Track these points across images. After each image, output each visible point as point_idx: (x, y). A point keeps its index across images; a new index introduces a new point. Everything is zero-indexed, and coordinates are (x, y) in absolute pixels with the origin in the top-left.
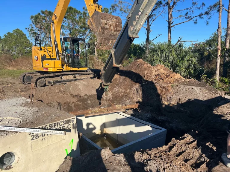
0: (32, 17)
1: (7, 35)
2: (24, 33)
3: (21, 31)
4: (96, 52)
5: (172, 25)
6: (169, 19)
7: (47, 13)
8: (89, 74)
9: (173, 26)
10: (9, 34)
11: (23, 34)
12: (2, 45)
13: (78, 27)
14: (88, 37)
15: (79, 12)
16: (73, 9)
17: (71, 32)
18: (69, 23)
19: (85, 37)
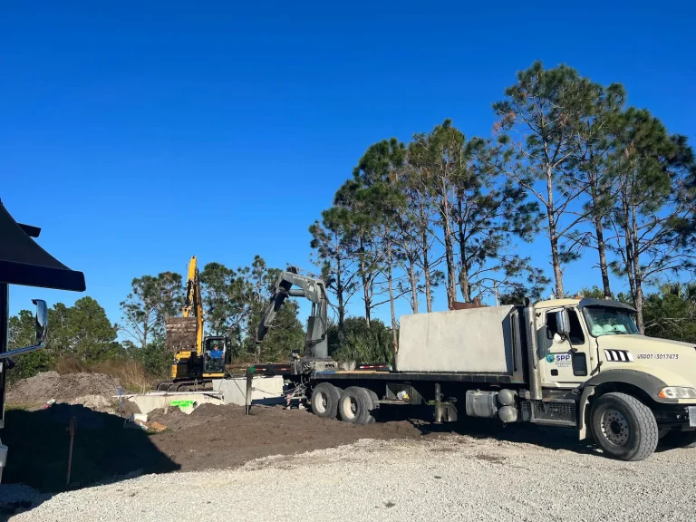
0: (135, 281)
2: (101, 306)
3: (95, 302)
5: (371, 305)
6: (365, 297)
7: (169, 278)
10: (60, 307)
11: (99, 308)
13: (226, 298)
14: (245, 318)
15: (231, 272)
16: (218, 266)
17: (212, 309)
18: (210, 293)
19: (239, 318)
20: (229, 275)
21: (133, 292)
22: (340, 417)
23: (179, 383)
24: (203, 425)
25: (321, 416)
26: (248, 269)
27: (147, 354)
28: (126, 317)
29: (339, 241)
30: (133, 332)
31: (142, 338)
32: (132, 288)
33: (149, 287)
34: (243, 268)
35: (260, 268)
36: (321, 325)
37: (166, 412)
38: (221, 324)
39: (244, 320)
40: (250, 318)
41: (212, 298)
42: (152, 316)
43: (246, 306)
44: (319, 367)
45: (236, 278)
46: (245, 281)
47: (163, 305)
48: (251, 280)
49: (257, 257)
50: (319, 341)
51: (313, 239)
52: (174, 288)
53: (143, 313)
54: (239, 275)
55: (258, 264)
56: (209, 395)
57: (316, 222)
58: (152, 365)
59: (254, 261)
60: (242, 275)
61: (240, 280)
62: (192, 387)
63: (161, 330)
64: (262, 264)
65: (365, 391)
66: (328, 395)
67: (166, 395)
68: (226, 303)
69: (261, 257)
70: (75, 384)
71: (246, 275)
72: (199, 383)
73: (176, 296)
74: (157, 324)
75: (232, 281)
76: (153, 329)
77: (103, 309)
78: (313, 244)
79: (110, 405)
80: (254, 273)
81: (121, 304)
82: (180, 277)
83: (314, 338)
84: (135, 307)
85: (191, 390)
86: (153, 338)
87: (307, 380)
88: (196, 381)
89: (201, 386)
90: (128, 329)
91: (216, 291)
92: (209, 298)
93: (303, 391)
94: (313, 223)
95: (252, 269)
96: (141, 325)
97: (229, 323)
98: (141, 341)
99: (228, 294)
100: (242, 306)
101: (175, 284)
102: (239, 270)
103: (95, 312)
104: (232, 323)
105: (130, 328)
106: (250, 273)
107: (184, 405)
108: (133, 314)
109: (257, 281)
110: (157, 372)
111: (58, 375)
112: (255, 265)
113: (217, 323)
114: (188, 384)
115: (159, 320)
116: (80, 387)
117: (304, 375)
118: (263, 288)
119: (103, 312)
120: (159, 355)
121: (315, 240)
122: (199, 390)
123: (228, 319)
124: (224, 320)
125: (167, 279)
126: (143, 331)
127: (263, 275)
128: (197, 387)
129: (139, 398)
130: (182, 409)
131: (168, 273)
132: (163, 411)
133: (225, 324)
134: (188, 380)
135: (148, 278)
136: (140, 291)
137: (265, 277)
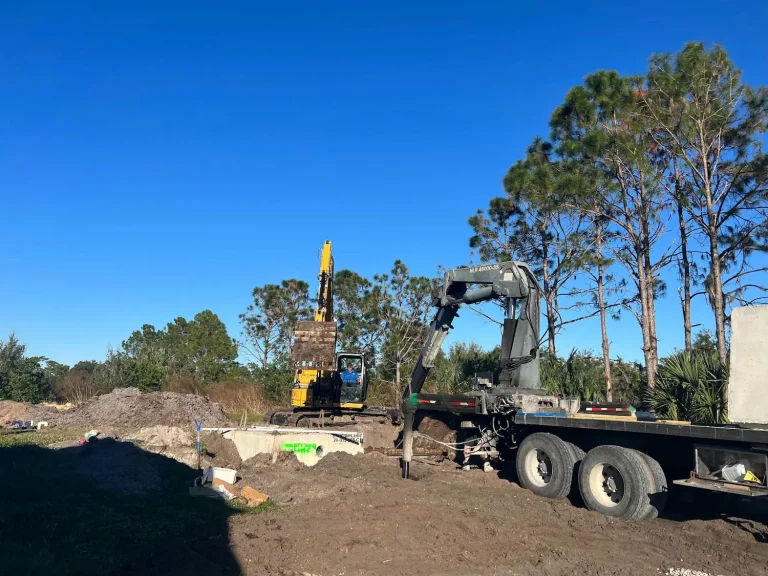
0: (256, 291)
1: (174, 323)
2: (222, 321)
3: (216, 316)
4: (398, 374)
5: (556, 324)
6: (548, 312)
7: (294, 286)
8: (377, 415)
9: (559, 326)
10: (180, 321)
11: (220, 323)
12: (166, 352)
13: (359, 313)
14: (381, 337)
15: (366, 281)
16: (351, 274)
17: (343, 325)
18: (340, 305)
19: (374, 337)
20: (363, 285)
21: (253, 304)
22: (578, 497)
23: (300, 414)
24: (332, 498)
25: (537, 492)
26: (386, 277)
27: (267, 375)
28: (245, 331)
29: (508, 239)
30: (252, 349)
31: (263, 356)
32: (253, 299)
33: (270, 297)
34: (380, 276)
35: (401, 276)
36: (530, 332)
37: (274, 461)
38: (352, 343)
39: (380, 340)
40: (388, 336)
41: (343, 312)
42: (275, 333)
43: (383, 323)
44: (529, 406)
45: (370, 289)
46: (382, 292)
47: (286, 320)
48: (390, 291)
49: (398, 262)
50: (526, 360)
51: (474, 234)
52: (299, 298)
53: (263, 328)
54: (375, 283)
55: (399, 270)
56: (341, 436)
57: (479, 212)
58: (272, 389)
59: (394, 267)
60: (379, 284)
61: (377, 290)
62: (317, 421)
63: (284, 347)
64: (404, 271)
65: (634, 456)
66: (553, 456)
67: (275, 433)
68: (358, 319)
69: (403, 262)
70: (158, 406)
71: (384, 284)
72: (326, 416)
73: (301, 308)
74: (280, 340)
75: (367, 292)
76: (274, 346)
77: (223, 325)
78: (473, 242)
79: (189, 443)
80: (393, 282)
81: (240, 316)
82: (307, 286)
83: (515, 354)
84: (255, 320)
85: (315, 425)
86: (274, 357)
87: (504, 425)
88: (322, 412)
89: (328, 420)
90: (248, 346)
91: (348, 303)
92: (340, 311)
93: (493, 442)
94: (474, 214)
95: (391, 277)
96: (261, 342)
97: (361, 344)
98: (262, 361)
99: (362, 307)
100: (377, 321)
101: (301, 294)
102: (376, 278)
103: (215, 328)
104: (364, 344)
105: (249, 345)
106: (389, 282)
107: (304, 450)
108: (253, 328)
109: (397, 292)
110: (277, 397)
111: (139, 393)
112: (395, 272)
113: (348, 342)
114: (312, 416)
115: (281, 336)
116: (164, 412)
117: (498, 416)
118: (404, 301)
119: (224, 328)
120: (279, 377)
121: (476, 237)
122: (326, 425)
123: (360, 339)
124: (355, 339)
125: (292, 288)
126: (264, 349)
127: (404, 285)
128: (324, 420)
129: (239, 434)
130: (300, 457)
131: (292, 281)
132: (271, 458)
133: (357, 345)
134: (312, 410)
135: (271, 287)
136: (262, 302)
137: (408, 287)
